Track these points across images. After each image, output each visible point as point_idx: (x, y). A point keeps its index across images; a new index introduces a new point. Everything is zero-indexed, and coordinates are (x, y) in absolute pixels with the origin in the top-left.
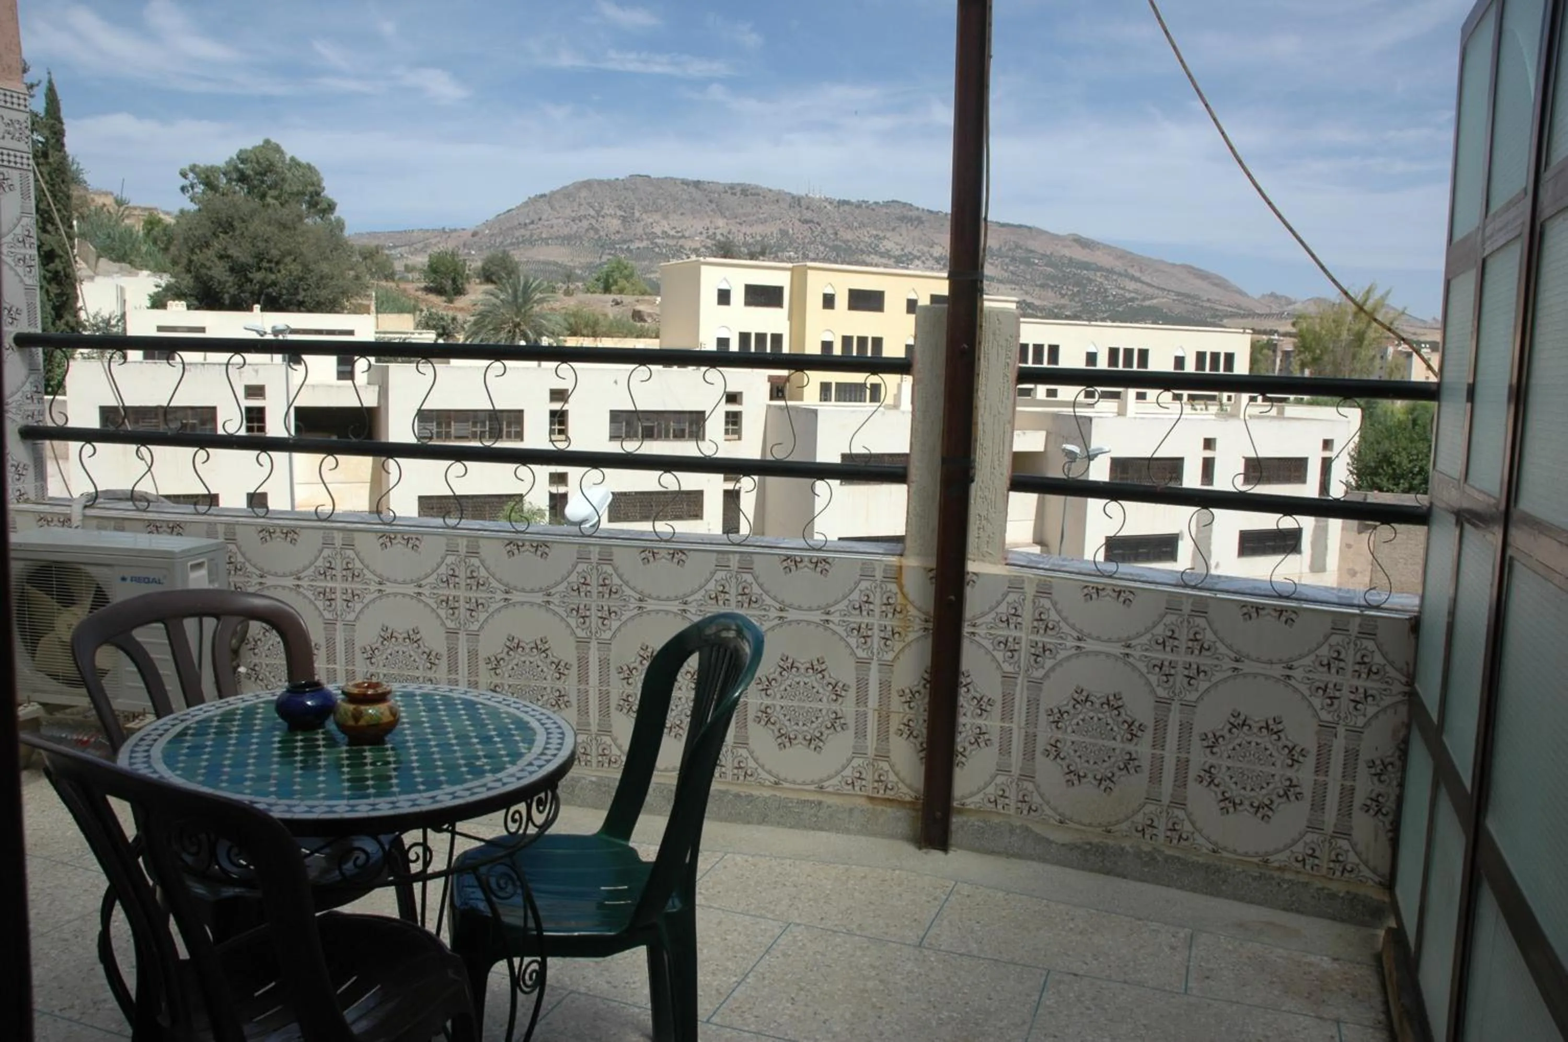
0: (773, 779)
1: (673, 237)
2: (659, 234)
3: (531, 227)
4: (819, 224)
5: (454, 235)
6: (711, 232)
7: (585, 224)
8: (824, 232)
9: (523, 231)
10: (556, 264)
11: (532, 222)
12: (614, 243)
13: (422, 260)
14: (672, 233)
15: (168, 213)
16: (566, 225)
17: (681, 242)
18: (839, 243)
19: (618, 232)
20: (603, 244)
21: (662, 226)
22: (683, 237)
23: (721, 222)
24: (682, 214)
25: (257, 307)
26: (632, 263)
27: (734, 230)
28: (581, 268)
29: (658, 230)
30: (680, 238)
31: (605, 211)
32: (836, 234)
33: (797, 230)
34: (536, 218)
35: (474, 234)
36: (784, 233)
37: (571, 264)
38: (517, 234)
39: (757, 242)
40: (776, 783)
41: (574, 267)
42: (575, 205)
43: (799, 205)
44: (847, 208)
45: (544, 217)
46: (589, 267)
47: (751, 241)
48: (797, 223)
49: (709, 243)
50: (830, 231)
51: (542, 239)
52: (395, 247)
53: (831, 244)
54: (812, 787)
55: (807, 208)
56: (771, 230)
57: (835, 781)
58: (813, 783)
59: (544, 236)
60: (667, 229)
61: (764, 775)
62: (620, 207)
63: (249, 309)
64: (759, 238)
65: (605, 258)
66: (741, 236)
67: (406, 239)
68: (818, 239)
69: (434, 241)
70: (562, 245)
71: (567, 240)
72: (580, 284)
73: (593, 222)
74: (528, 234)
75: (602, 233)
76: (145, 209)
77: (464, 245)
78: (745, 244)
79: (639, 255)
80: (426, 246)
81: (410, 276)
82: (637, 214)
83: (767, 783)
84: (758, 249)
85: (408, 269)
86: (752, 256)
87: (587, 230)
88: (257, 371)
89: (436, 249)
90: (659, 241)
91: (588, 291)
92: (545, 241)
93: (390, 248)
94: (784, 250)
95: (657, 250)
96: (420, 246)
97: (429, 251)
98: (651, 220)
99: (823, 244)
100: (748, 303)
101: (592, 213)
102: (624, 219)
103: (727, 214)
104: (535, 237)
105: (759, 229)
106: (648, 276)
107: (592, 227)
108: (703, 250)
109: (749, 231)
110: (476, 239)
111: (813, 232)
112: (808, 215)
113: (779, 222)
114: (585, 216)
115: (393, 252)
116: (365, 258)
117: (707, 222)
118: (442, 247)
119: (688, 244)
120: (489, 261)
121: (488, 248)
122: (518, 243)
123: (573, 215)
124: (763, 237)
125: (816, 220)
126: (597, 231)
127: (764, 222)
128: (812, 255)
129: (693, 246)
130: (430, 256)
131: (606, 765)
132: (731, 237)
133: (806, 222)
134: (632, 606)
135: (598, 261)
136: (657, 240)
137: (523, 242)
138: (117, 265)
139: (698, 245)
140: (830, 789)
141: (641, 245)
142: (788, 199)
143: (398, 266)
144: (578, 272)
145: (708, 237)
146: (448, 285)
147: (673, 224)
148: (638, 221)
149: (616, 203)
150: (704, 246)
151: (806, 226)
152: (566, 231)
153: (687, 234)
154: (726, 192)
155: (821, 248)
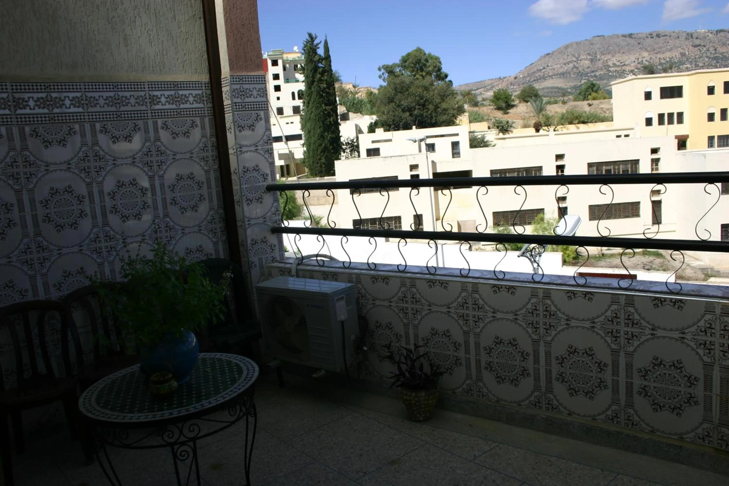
0: (650, 429)
1: (619, 66)
2: (611, 65)
3: (543, 71)
4: (704, 46)
5: (505, 80)
6: (640, 60)
7: (571, 65)
8: (708, 50)
9: (539, 74)
10: (557, 88)
11: (544, 68)
12: (587, 73)
13: (490, 94)
14: (618, 64)
15: (374, 88)
16: (561, 67)
17: (624, 68)
18: (717, 55)
19: (589, 67)
20: (580, 75)
21: (613, 60)
22: (625, 65)
23: (645, 54)
24: (623, 53)
25: (414, 127)
26: (598, 82)
27: (653, 57)
28: (570, 89)
29: (610, 63)
30: (623, 66)
31: (582, 57)
32: (715, 50)
33: (692, 52)
34: (545, 66)
35: (516, 78)
36: (683, 55)
37: (565, 87)
38: (537, 75)
39: (667, 62)
40: (652, 431)
41: (567, 88)
42: (565, 56)
43: (692, 37)
44: (722, 34)
45: (549, 65)
46: (575, 87)
47: (664, 61)
48: (691, 48)
49: (639, 66)
50: (711, 49)
51: (550, 76)
52: (477, 89)
53: (712, 56)
54: (676, 437)
55: (697, 38)
56: (675, 55)
57: (691, 435)
58: (676, 434)
59: (550, 74)
60: (615, 62)
61: (644, 426)
62: (589, 54)
63: (411, 128)
64: (668, 60)
65: (583, 82)
66: (658, 60)
67: (482, 85)
68: (704, 54)
69: (496, 84)
70: (560, 78)
71: (563, 75)
72: (571, 97)
73: (575, 64)
74: (542, 74)
75: (580, 69)
76: (365, 88)
77: (511, 84)
78: (661, 64)
79: (601, 78)
80: (493, 87)
81: (484, 103)
82: (598, 57)
83: (647, 431)
84: (668, 65)
85: (484, 100)
86: (665, 71)
87: (573, 69)
88: (414, 158)
89: (497, 88)
90: (611, 69)
91: (575, 100)
92: (551, 77)
93: (475, 90)
94: (684, 64)
95: (610, 74)
96: (489, 87)
97: (494, 89)
98: (606, 59)
99: (707, 57)
100: (662, 97)
101: (574, 59)
102: (592, 60)
103: (649, 49)
104: (546, 75)
105: (668, 55)
106: (607, 88)
107: (575, 67)
108: (636, 70)
109: (662, 56)
110: (516, 80)
111: (701, 51)
112: (697, 42)
113: (680, 49)
114: (571, 62)
115: (477, 92)
116: (464, 97)
117: (637, 55)
118: (500, 87)
119: (627, 68)
120: (523, 91)
121: (523, 84)
122: (538, 80)
123: (565, 62)
124: (671, 59)
125: (702, 44)
126: (577, 68)
127: (671, 49)
128: (701, 65)
129: (630, 69)
130: (494, 92)
131: (550, 410)
132: (651, 61)
133: (696, 46)
134: (562, 323)
135: (579, 84)
136: (610, 69)
137: (540, 79)
138: (356, 114)
139: (633, 68)
140: (688, 440)
141: (602, 73)
142: (684, 34)
143: (479, 99)
144: (569, 90)
145: (639, 63)
146: (504, 105)
147: (618, 59)
148: (599, 60)
149: (587, 52)
150: (637, 69)
151: (696, 49)
152: (561, 71)
153: (626, 63)
154: (647, 37)
155: (707, 60)
